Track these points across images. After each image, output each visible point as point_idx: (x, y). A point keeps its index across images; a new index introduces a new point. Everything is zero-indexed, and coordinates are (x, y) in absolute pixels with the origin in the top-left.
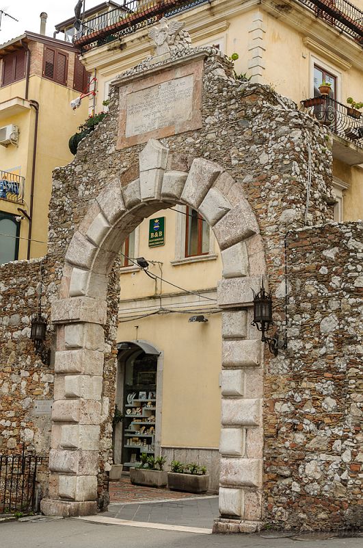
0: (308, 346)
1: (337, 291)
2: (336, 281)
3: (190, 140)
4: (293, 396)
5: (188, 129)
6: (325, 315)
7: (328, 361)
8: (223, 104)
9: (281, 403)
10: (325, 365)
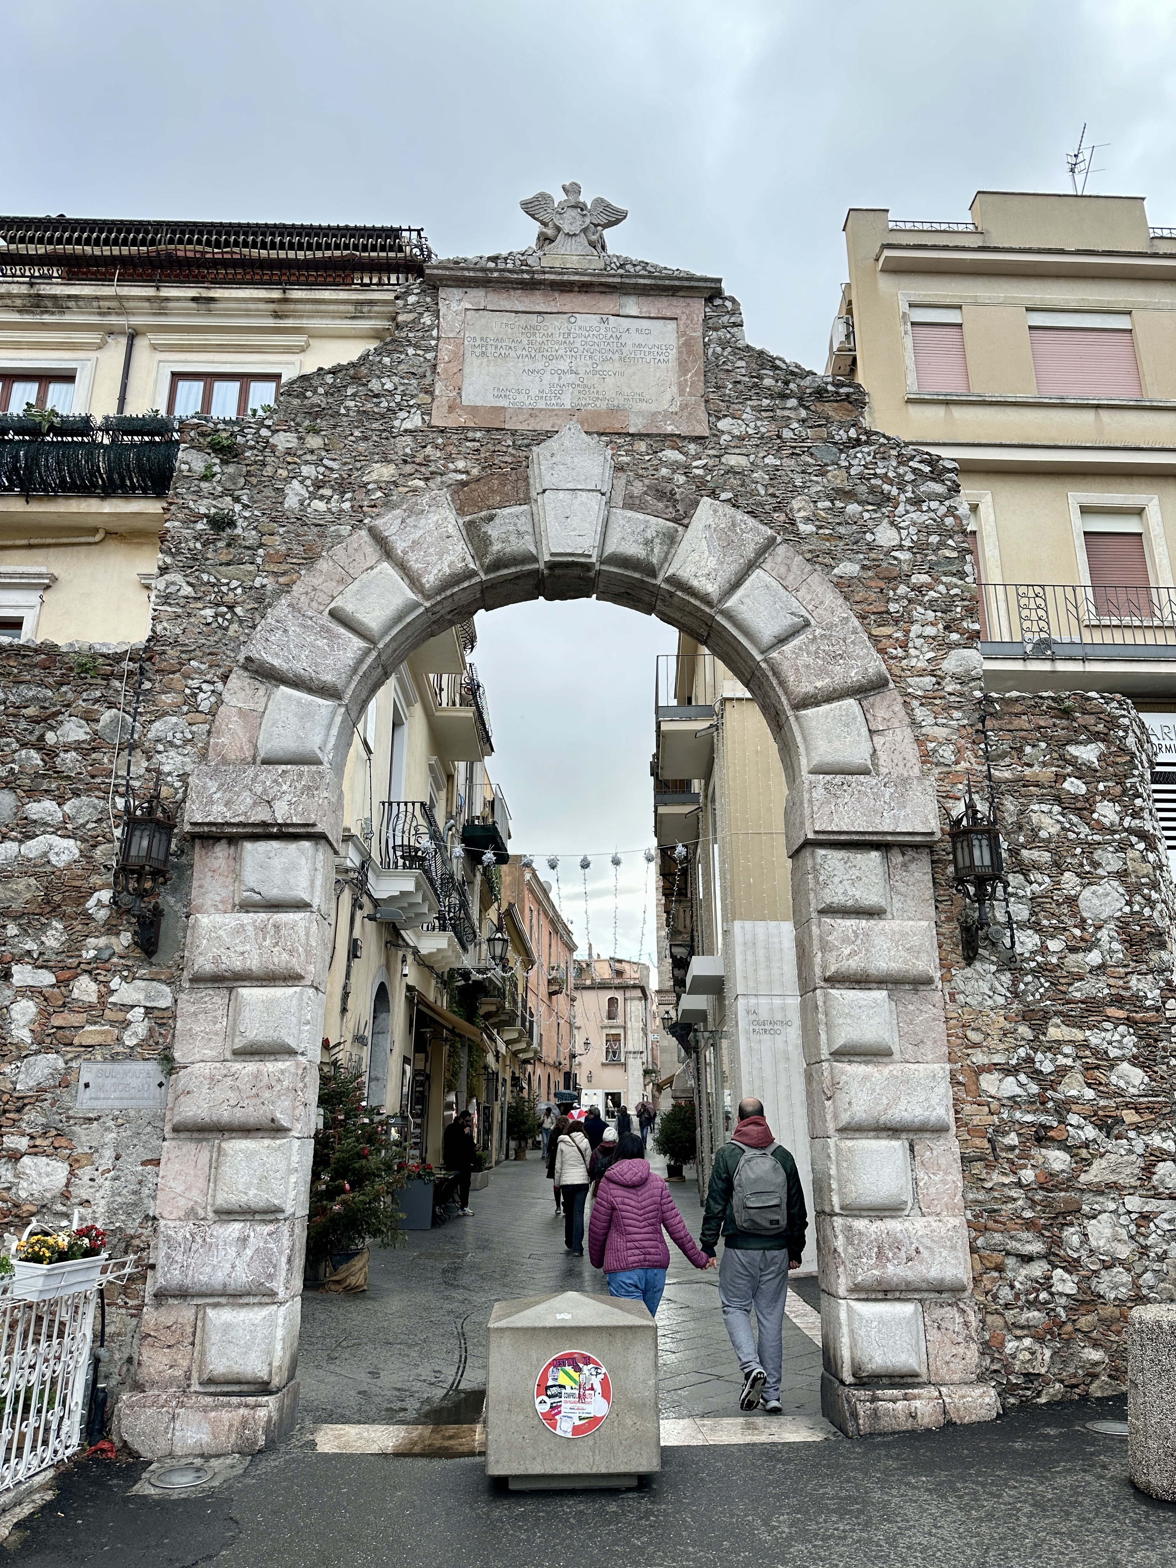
0: (1054, 945)
1: (1115, 832)
2: (1107, 812)
3: (671, 455)
4: (1030, 1060)
5: (670, 429)
6: (1087, 879)
7: (1112, 981)
8: (765, 402)
9: (996, 1075)
10: (1106, 991)
